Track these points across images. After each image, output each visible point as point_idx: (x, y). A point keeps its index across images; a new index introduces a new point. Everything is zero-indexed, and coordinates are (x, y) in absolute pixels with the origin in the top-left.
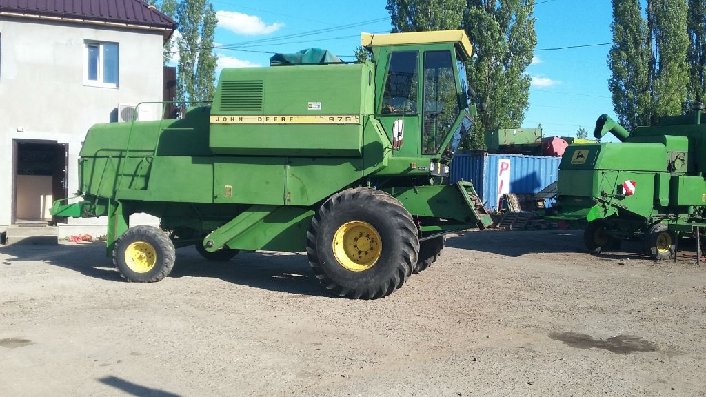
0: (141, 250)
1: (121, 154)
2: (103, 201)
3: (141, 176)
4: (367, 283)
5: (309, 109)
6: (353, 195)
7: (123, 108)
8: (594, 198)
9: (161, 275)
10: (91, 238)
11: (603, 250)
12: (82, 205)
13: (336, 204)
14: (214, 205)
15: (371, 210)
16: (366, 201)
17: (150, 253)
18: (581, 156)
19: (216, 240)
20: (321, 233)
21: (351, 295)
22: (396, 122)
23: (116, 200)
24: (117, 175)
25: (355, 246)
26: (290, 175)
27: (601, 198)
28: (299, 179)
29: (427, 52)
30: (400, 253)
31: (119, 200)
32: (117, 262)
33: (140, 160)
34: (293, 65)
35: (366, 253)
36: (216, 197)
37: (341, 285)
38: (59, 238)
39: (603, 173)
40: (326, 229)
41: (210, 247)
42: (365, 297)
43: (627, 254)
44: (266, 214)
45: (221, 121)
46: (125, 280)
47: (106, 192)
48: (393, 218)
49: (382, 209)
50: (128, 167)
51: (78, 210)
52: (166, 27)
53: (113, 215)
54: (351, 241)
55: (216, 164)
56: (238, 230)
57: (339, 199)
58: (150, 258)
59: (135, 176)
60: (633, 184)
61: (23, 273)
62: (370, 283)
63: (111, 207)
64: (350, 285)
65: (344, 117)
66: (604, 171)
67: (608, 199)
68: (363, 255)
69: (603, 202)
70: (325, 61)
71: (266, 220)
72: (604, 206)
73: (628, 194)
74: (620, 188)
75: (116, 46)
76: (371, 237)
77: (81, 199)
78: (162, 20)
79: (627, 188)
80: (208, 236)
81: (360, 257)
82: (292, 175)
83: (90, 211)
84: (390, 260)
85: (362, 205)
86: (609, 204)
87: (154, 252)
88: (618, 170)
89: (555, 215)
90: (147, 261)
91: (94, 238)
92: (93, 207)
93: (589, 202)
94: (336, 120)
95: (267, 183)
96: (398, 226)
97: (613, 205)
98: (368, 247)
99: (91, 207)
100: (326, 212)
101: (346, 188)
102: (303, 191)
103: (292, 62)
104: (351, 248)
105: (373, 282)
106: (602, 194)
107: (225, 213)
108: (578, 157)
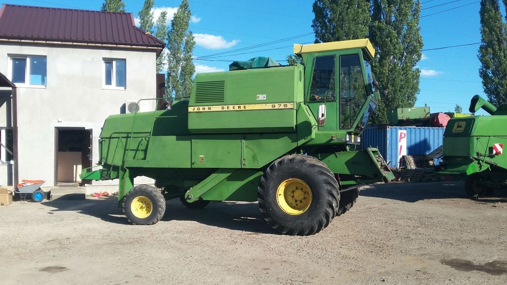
0: (142, 202)
1: (128, 135)
2: (116, 168)
3: (142, 150)
4: (302, 223)
5: (257, 99)
6: (291, 160)
7: (129, 103)
8: (471, 158)
9: (156, 220)
10: (108, 194)
11: (480, 196)
12: (101, 171)
13: (278, 167)
14: (192, 169)
15: (303, 170)
16: (300, 164)
17: (148, 204)
18: (461, 126)
19: (194, 194)
20: (268, 188)
21: (291, 233)
22: (320, 106)
23: (125, 167)
24: (125, 150)
25: (293, 197)
26: (245, 147)
27: (476, 157)
28: (252, 149)
29: (341, 55)
30: (326, 201)
31: (126, 168)
32: (125, 211)
33: (140, 139)
34: (246, 69)
35: (301, 202)
36: (193, 164)
37: (283, 225)
38: (86, 195)
39: (477, 139)
40: (271, 185)
41: (190, 199)
42: (301, 234)
43: (499, 199)
44: (228, 175)
45: (196, 110)
46: (131, 224)
47: (119, 163)
48: (320, 176)
49: (312, 170)
50: (132, 144)
51: (99, 175)
52: (158, 46)
53: (123, 178)
54: (290, 193)
55: (192, 140)
56: (209, 187)
57: (280, 163)
58: (148, 207)
59: (137, 150)
60: (501, 146)
61: (62, 220)
62: (304, 223)
63: (121, 173)
64: (290, 225)
65: (283, 104)
66: (478, 137)
67: (482, 158)
68: (298, 203)
69: (479, 160)
70: (268, 66)
71: (229, 179)
72: (479, 163)
73: (498, 153)
74: (491, 149)
75: (124, 61)
76: (304, 190)
77: (101, 167)
78: (155, 41)
79: (496, 149)
80: (188, 191)
81: (297, 205)
82: (246, 146)
83: (107, 176)
84: (318, 207)
85: (297, 167)
86: (483, 161)
87: (151, 203)
88: (489, 136)
89: (442, 171)
90: (146, 210)
91: (110, 194)
93: (468, 161)
94: (277, 106)
95: (229, 153)
96: (324, 182)
97: (486, 163)
98: (303, 197)
99: (108, 172)
100: (271, 172)
101: (285, 155)
102: (254, 158)
103: (245, 67)
104: (290, 198)
105: (306, 223)
106: (478, 154)
107: (199, 175)
108: (458, 127)
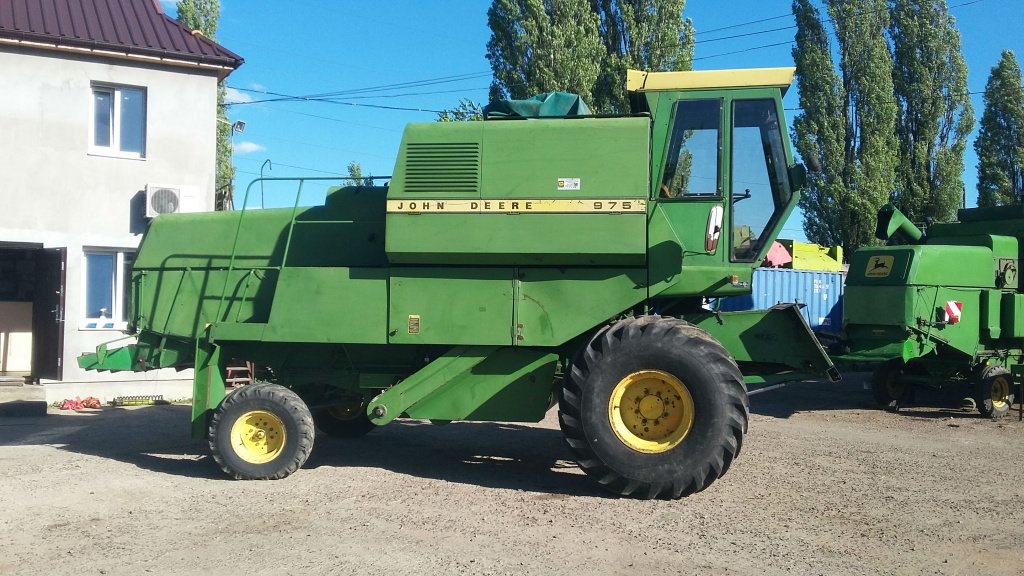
0: (257, 425)
1: (210, 263)
2: (174, 342)
3: (247, 299)
4: (671, 472)
5: (559, 188)
6: (643, 328)
7: (156, 190)
8: (907, 328)
9: (293, 467)
10: (98, 403)
11: (900, 404)
12: (135, 351)
13: (614, 343)
14: (389, 347)
15: (675, 351)
16: (667, 338)
17: (271, 429)
18: (882, 265)
19: (390, 405)
20: (590, 391)
21: (641, 494)
22: (714, 209)
23: (211, 341)
24: (202, 297)
25: (637, 411)
26: (521, 297)
27: (916, 327)
28: (538, 302)
29: (737, 101)
30: (726, 422)
31: (216, 341)
32: (216, 446)
33: (243, 273)
34: (525, 119)
35: (657, 422)
36: (393, 334)
37: (625, 476)
38: (48, 404)
39: (918, 290)
40: (598, 384)
41: (379, 416)
42: (667, 494)
43: (935, 410)
44: (478, 360)
45: (406, 208)
46: (230, 477)
47: (182, 327)
48: (713, 366)
49: (693, 351)
50: (219, 284)
51: (129, 360)
52: (224, 63)
53: (205, 365)
54: (631, 404)
55: (393, 279)
56: (428, 388)
57: (618, 334)
58: (272, 437)
59: (233, 299)
60: (959, 305)
62: (676, 472)
64: (642, 475)
65: (620, 202)
66: (920, 287)
67: (924, 329)
68: (650, 425)
69: (918, 333)
70: (580, 113)
71: (477, 370)
72: (919, 340)
73: (953, 321)
74: (940, 313)
76: (664, 396)
77: (133, 341)
78: (218, 53)
79: (950, 312)
80: (376, 399)
81: (646, 430)
82: (525, 296)
83: (149, 360)
84: (710, 434)
85: (660, 345)
86: (926, 336)
87: (283, 428)
88: (937, 286)
89: (847, 354)
90: (267, 443)
91: (103, 402)
92: (156, 352)
93: (900, 334)
94: (606, 206)
95: (483, 309)
96: (722, 378)
97: (932, 339)
98: (660, 412)
99: (151, 352)
100: (596, 356)
101: (622, 315)
102: (544, 322)
103: (524, 114)
104: (631, 414)
105: (681, 471)
106: (919, 321)
107: (405, 360)
108: (877, 266)
